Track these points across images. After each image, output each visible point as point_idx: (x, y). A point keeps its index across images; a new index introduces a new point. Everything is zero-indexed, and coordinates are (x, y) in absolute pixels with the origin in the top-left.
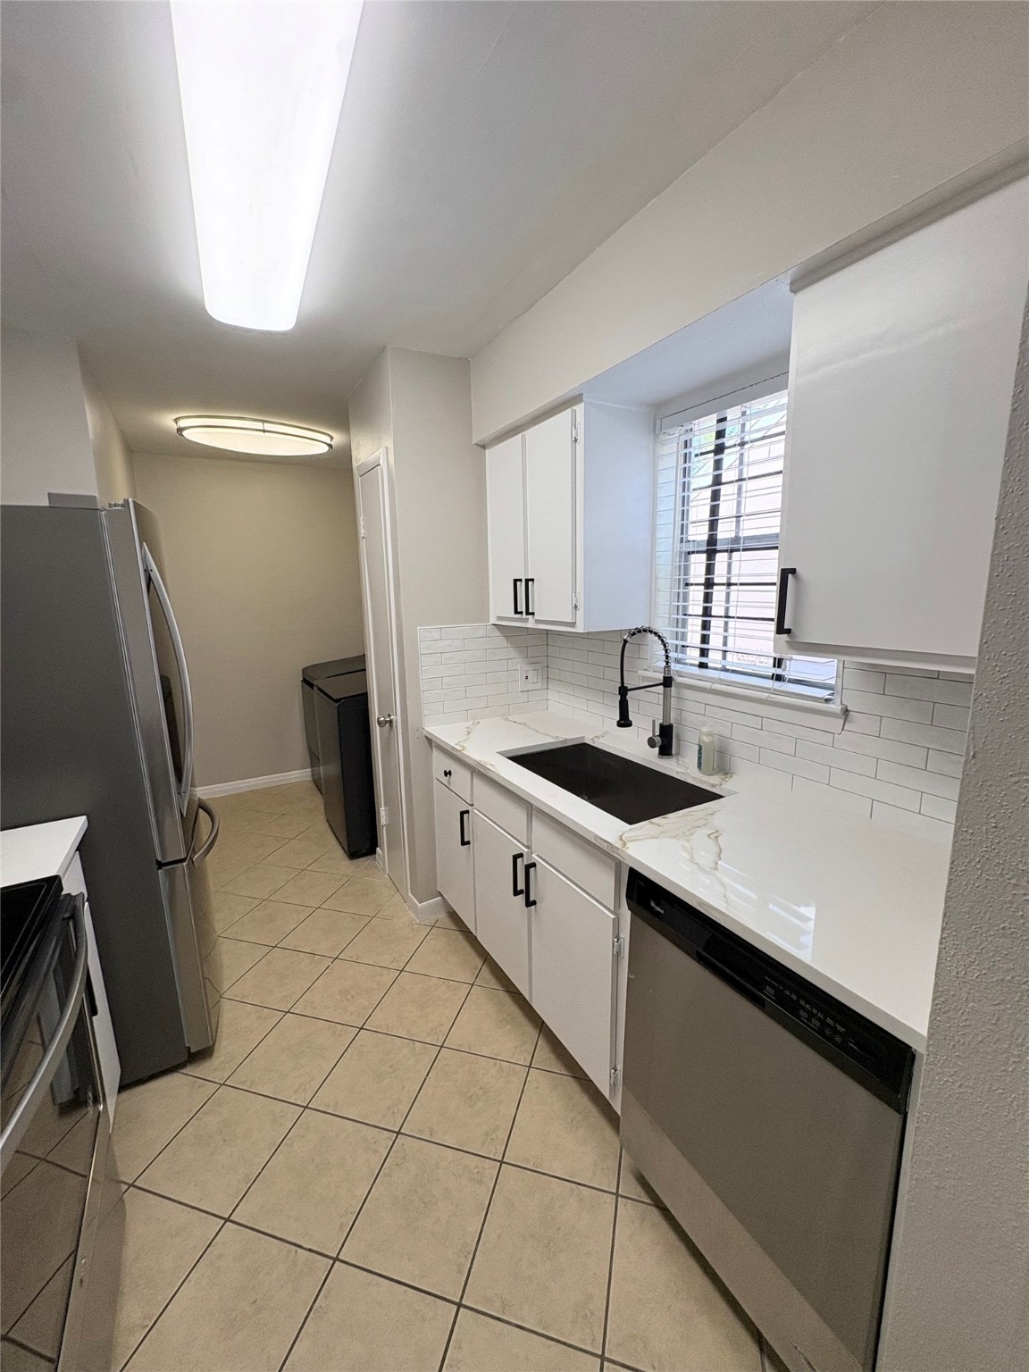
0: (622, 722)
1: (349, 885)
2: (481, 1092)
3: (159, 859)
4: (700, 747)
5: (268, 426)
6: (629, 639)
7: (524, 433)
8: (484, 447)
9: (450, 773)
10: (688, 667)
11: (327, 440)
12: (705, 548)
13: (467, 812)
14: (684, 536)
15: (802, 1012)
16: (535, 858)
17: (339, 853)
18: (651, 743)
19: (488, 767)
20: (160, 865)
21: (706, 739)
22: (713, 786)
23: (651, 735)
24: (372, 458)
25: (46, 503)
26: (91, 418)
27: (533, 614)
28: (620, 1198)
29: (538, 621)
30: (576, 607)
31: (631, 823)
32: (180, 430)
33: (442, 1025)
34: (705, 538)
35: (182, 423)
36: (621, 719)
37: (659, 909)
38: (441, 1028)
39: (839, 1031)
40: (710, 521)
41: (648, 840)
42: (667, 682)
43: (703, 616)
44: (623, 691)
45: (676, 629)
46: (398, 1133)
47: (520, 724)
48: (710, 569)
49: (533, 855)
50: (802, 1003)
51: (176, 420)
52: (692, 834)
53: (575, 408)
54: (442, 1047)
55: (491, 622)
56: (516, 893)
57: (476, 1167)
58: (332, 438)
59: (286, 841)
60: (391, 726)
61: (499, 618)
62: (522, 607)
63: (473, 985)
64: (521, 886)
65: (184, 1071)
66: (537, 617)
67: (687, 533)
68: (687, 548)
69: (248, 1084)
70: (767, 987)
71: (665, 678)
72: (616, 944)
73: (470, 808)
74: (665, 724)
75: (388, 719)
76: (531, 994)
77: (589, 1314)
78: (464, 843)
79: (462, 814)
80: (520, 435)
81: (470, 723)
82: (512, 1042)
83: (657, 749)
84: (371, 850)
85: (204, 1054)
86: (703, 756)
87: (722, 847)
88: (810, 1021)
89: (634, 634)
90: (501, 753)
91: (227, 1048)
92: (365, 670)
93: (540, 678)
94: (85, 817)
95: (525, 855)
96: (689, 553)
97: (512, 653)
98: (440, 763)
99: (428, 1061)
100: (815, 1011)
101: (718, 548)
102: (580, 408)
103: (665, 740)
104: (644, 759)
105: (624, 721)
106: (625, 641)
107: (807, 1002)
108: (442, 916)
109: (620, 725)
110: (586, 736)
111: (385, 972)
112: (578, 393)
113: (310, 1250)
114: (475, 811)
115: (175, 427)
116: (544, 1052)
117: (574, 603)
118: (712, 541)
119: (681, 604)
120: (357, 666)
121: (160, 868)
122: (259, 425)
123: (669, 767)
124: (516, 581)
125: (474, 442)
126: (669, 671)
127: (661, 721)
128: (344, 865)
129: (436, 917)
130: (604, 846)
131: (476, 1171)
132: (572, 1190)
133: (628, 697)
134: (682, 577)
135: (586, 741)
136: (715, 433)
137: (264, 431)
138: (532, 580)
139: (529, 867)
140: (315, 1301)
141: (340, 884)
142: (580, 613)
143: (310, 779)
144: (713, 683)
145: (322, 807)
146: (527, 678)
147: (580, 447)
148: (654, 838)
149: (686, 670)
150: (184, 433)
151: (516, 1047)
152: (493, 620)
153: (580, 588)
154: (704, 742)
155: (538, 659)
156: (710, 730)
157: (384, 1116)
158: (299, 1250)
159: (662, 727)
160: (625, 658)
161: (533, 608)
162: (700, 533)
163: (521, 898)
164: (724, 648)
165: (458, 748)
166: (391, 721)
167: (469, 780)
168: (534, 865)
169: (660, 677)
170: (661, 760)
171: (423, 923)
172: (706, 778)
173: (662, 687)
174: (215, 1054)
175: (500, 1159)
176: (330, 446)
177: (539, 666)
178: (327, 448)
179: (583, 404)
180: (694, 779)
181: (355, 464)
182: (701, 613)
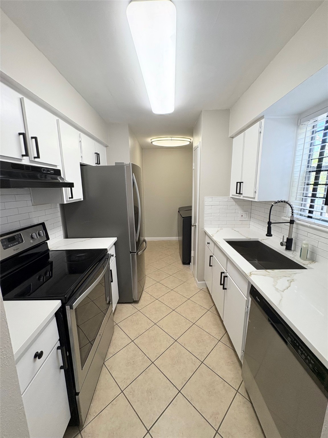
0: (268, 234)
1: (181, 272)
2: (202, 341)
3: (131, 251)
4: (301, 248)
5: (173, 139)
6: (274, 204)
7: (245, 132)
8: (233, 138)
9: (209, 243)
10: (303, 217)
11: (189, 140)
12: (315, 170)
13: (212, 256)
14: (310, 165)
15: (299, 351)
16: (228, 275)
17: (180, 262)
18: (282, 244)
19: (218, 243)
20: (131, 253)
21: (304, 246)
22: (304, 264)
23: (282, 241)
24: (197, 145)
25: (114, 165)
26: (130, 142)
27: (242, 194)
28: (238, 393)
29: (244, 197)
30: (255, 192)
31: (257, 269)
32: (152, 142)
33: (196, 318)
34: (316, 165)
35: (152, 140)
36: (268, 233)
37: (258, 300)
38: (195, 319)
39: (312, 363)
40: (319, 158)
41: (261, 276)
42: (292, 222)
43: (312, 197)
44: (269, 223)
45: (301, 202)
46: (176, 341)
47: (237, 231)
48: (317, 178)
49: (227, 274)
50: (300, 347)
51: (151, 140)
52: (281, 278)
53: (261, 121)
54: (194, 324)
55: (230, 196)
56: (221, 284)
57: (194, 360)
58: (191, 139)
59: (168, 255)
60: (195, 227)
61: (233, 195)
62: (238, 192)
63: (208, 310)
64: (222, 283)
65: (132, 304)
66: (243, 195)
67: (311, 163)
68: (309, 169)
69: (144, 313)
70: (289, 338)
71: (291, 220)
72: (246, 309)
73: (213, 255)
74: (289, 238)
75: (195, 224)
76: (223, 318)
77: (216, 418)
78: (210, 266)
79: (211, 256)
80: (243, 133)
81: (219, 229)
82: (215, 332)
83: (285, 247)
84: (189, 264)
85: (136, 302)
86: (302, 252)
87: (291, 285)
88: (302, 355)
89: (277, 203)
90: (224, 239)
91: (142, 302)
92: (191, 210)
93: (247, 217)
94: (116, 238)
95: (225, 273)
96: (310, 172)
97: (237, 207)
98: (208, 240)
99: (189, 326)
100: (304, 352)
101: (322, 169)
102: (263, 121)
103: (289, 244)
104: (278, 249)
105: (269, 234)
106: (272, 205)
107: (302, 348)
108: (205, 287)
109: (267, 235)
110: (259, 238)
111: (184, 298)
112: (262, 115)
113: (148, 357)
114: (214, 256)
115: (150, 141)
116: (225, 338)
117: (255, 191)
118: (319, 166)
119: (305, 192)
120: (189, 209)
121: (130, 253)
122: (170, 139)
123: (289, 255)
124: (237, 183)
125: (229, 136)
126: (293, 218)
127: (288, 237)
128: (181, 266)
129: (203, 287)
130: (244, 274)
131: (194, 361)
132: (222, 382)
133: (271, 226)
134: (306, 181)
135: (259, 240)
136: (325, 121)
137: (172, 140)
138: (243, 182)
139: (225, 277)
140: (146, 369)
141: (178, 271)
142: (257, 194)
143: (178, 240)
144: (311, 224)
145: (179, 248)
146: (242, 216)
147: (262, 134)
148: (264, 276)
149: (301, 218)
150: (153, 143)
151: (217, 333)
152: (231, 196)
153: (257, 185)
154: (303, 247)
155: (248, 210)
156: (306, 242)
157: (173, 335)
158: (145, 356)
159: (288, 239)
160: (272, 210)
161: (242, 192)
162: (315, 164)
163: (222, 286)
164: (322, 211)
165: (211, 236)
166: (195, 225)
167: (213, 246)
168: (227, 277)
169: (289, 220)
170: (285, 251)
171: (198, 288)
172: (302, 261)
173: (289, 223)
174: (139, 303)
175: (202, 361)
176: (190, 142)
177: (247, 212)
178: (189, 143)
179: (264, 119)
180: (297, 260)
181: (193, 147)
182: (311, 196)
